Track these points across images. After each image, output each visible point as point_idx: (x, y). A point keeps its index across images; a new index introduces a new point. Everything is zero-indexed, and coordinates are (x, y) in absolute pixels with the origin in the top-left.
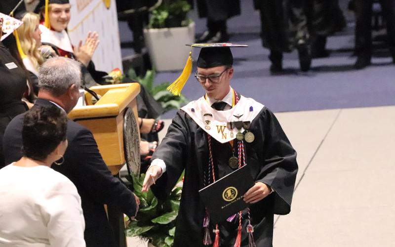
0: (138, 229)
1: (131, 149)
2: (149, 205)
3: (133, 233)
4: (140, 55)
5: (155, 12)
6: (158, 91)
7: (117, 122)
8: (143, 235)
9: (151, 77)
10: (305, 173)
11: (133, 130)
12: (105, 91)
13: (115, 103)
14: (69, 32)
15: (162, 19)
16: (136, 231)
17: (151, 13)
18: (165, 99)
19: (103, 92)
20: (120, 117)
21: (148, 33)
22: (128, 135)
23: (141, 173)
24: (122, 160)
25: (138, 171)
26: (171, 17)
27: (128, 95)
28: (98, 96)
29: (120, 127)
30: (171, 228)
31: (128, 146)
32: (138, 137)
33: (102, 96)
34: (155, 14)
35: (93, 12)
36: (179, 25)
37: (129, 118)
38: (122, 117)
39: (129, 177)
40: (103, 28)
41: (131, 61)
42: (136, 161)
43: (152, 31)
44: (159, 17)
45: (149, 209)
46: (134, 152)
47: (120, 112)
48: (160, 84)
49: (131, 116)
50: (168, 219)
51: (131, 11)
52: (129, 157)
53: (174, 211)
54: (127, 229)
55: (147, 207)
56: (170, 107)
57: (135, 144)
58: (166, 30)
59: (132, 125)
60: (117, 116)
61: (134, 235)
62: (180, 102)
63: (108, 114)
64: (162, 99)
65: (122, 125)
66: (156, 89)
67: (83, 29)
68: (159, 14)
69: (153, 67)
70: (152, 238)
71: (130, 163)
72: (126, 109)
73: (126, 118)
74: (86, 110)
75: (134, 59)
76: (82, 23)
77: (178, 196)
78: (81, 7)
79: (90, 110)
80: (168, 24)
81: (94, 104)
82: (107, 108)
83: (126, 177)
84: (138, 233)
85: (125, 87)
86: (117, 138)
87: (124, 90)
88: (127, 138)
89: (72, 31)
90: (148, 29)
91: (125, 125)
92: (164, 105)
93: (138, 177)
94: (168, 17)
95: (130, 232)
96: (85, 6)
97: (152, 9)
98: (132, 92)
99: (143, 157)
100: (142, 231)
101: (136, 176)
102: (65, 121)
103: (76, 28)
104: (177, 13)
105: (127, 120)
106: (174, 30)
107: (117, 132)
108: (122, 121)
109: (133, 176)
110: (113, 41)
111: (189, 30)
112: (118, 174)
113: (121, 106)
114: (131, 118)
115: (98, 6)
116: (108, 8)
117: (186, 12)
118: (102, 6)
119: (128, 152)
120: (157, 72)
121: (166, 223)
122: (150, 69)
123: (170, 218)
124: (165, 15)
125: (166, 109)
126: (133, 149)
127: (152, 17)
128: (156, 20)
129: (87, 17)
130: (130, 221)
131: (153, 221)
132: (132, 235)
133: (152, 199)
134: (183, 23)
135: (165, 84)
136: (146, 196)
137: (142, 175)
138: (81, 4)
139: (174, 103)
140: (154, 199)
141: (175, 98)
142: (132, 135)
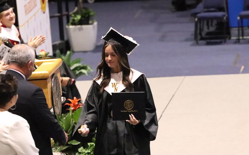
0: (59, 148)
1: (56, 99)
3: (57, 150)
4: (63, 42)
5: (73, 15)
6: (74, 64)
7: (48, 82)
8: (62, 151)
9: (70, 55)
10: (163, 115)
11: (57, 88)
12: (41, 63)
13: (47, 71)
14: (20, 28)
15: (77, 19)
16: (58, 149)
17: (71, 15)
18: (78, 69)
19: (39, 64)
20: (49, 80)
21: (69, 29)
22: (54, 91)
23: (62, 113)
24: (50, 106)
25: (60, 113)
26: (83, 18)
27: (55, 66)
28: (37, 66)
29: (49, 85)
30: (80, 147)
31: (54, 97)
32: (60, 91)
33: (39, 66)
34: (73, 17)
35: (35, 15)
36: (88, 24)
37: (55, 80)
38: (51, 79)
40: (41, 24)
42: (59, 106)
43: (71, 27)
44: (76, 19)
46: (58, 101)
47: (50, 76)
48: (75, 59)
49: (56, 79)
52: (55, 104)
54: (53, 147)
56: (81, 73)
57: (58, 96)
58: (79, 26)
59: (56, 84)
60: (47, 79)
61: (57, 151)
62: (88, 70)
63: (42, 77)
64: (76, 69)
65: (51, 84)
66: (73, 62)
67: (28, 25)
68: (75, 16)
69: (71, 49)
70: (67, 153)
71: (55, 107)
72: (53, 75)
73: (53, 80)
75: (59, 44)
76: (28, 21)
78: (27, 12)
80: (81, 23)
82: (41, 74)
84: (60, 150)
85: (53, 61)
86: (48, 92)
87: (52, 63)
88: (54, 92)
89: (22, 26)
90: (69, 25)
91: (52, 84)
92: (77, 72)
93: (60, 116)
94: (81, 18)
95: (54, 149)
96: (30, 11)
97: (71, 13)
98: (57, 64)
100: (62, 148)
101: (59, 115)
102: (16, 83)
103: (24, 24)
104: (87, 16)
105: (54, 82)
106: (84, 27)
107: (47, 88)
108: (51, 82)
109: (57, 115)
110: (47, 33)
111: (94, 27)
113: (50, 73)
114: (56, 80)
115: (38, 11)
116: (44, 13)
117: (92, 16)
118: (40, 11)
119: (54, 101)
120: (73, 52)
121: (76, 144)
122: (69, 50)
124: (79, 17)
125: (79, 75)
126: (57, 99)
127: (71, 19)
128: (74, 20)
129: (31, 18)
130: (54, 143)
131: (69, 143)
132: (56, 151)
133: (68, 130)
134: (90, 22)
135: (78, 60)
136: (65, 127)
137: (62, 115)
138: (27, 10)
139: (83, 71)
140: (69, 129)
141: (84, 68)
142: (57, 91)
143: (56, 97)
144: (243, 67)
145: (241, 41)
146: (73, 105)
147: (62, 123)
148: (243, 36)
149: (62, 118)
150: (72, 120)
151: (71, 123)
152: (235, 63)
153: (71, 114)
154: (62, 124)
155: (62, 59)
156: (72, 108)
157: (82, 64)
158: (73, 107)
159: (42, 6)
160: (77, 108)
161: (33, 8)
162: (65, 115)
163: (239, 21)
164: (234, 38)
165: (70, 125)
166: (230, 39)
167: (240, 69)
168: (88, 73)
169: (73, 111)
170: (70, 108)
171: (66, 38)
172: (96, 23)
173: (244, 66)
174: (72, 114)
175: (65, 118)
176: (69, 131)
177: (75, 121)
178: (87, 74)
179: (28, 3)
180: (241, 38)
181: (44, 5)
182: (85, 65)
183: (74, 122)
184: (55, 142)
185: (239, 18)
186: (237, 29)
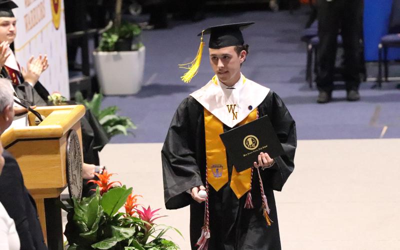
1: (74, 172)
2: (90, 229)
4: (88, 78)
5: (105, 34)
6: (104, 116)
7: (60, 144)
9: (98, 100)
11: (76, 153)
12: (50, 112)
13: (59, 124)
14: (16, 52)
15: (112, 42)
17: (101, 35)
18: (112, 124)
19: (47, 113)
20: (63, 139)
21: (97, 56)
22: (71, 158)
23: (83, 197)
24: (63, 183)
25: (79, 195)
26: (121, 40)
27: (72, 118)
28: (42, 117)
29: (63, 149)
31: (70, 168)
32: (80, 159)
33: (46, 117)
34: (105, 37)
35: (41, 32)
36: (130, 49)
38: (66, 139)
39: (70, 201)
40: (51, 48)
41: (78, 83)
42: (78, 185)
43: (102, 54)
44: (109, 40)
45: (89, 234)
46: (77, 175)
47: (64, 133)
48: (106, 108)
49: (75, 138)
50: (108, 245)
51: (81, 33)
52: (71, 180)
53: (115, 237)
55: (87, 232)
56: (116, 131)
58: (115, 53)
59: (75, 147)
60: (60, 137)
62: (127, 126)
63: (52, 135)
64: (108, 123)
65: (65, 148)
66: (103, 112)
67: (30, 49)
68: (109, 37)
69: (101, 91)
71: (72, 186)
72: (70, 131)
73: (69, 140)
74: (29, 131)
75: (81, 81)
76: (30, 42)
77: (120, 222)
78: (29, 27)
79: (33, 131)
80: (118, 47)
81: (37, 125)
82: (50, 130)
83: (67, 200)
85: (70, 109)
86: (60, 161)
87: (69, 112)
89: (19, 50)
90: (97, 51)
91: (68, 148)
92: (110, 129)
94: (118, 40)
96: (34, 25)
97: (101, 31)
98: (76, 114)
99: (85, 180)
103: (23, 47)
104: (128, 36)
105: (71, 143)
106: (124, 54)
107: (60, 154)
108: (66, 143)
109: (74, 200)
110: (61, 63)
111: (139, 54)
112: (59, 197)
113: (65, 128)
114: (75, 141)
115: (47, 26)
116: (57, 29)
117: (137, 36)
118: (51, 25)
119: (71, 174)
120: (105, 96)
121: (106, 248)
122: (98, 92)
123: (111, 244)
124: (115, 38)
125: (112, 134)
126: (75, 172)
127: (102, 40)
128: (106, 43)
129: (35, 37)
130: (69, 246)
131: (93, 246)
133: (93, 224)
134: (134, 47)
135: (112, 109)
136: (87, 220)
137: (84, 198)
138: (29, 23)
139: (120, 127)
140: (95, 224)
141: (122, 122)
142: (75, 158)
143: (74, 169)
144: (385, 128)
145: (384, 84)
146: (101, 183)
147: (83, 213)
148: (386, 76)
149: (82, 204)
150: (100, 208)
151: (98, 212)
152: (373, 120)
153: (98, 198)
154: (83, 215)
155: (86, 106)
156: (100, 189)
157: (119, 117)
158: (101, 186)
159: (53, 17)
160: (109, 188)
161: (39, 21)
162: (89, 198)
163: (380, 50)
164: (371, 79)
165: (97, 217)
166: (365, 80)
167: (381, 131)
168: (128, 132)
169: (102, 192)
170: (97, 188)
171: (92, 73)
172: (142, 49)
173: (388, 126)
174: (100, 198)
175: (87, 205)
176: (95, 227)
177: (105, 210)
178: (126, 134)
179: (32, 12)
180: (384, 79)
181: (56, 16)
182: (123, 118)
183: (102, 211)
184: (70, 243)
185: (380, 46)
186: (377, 64)
